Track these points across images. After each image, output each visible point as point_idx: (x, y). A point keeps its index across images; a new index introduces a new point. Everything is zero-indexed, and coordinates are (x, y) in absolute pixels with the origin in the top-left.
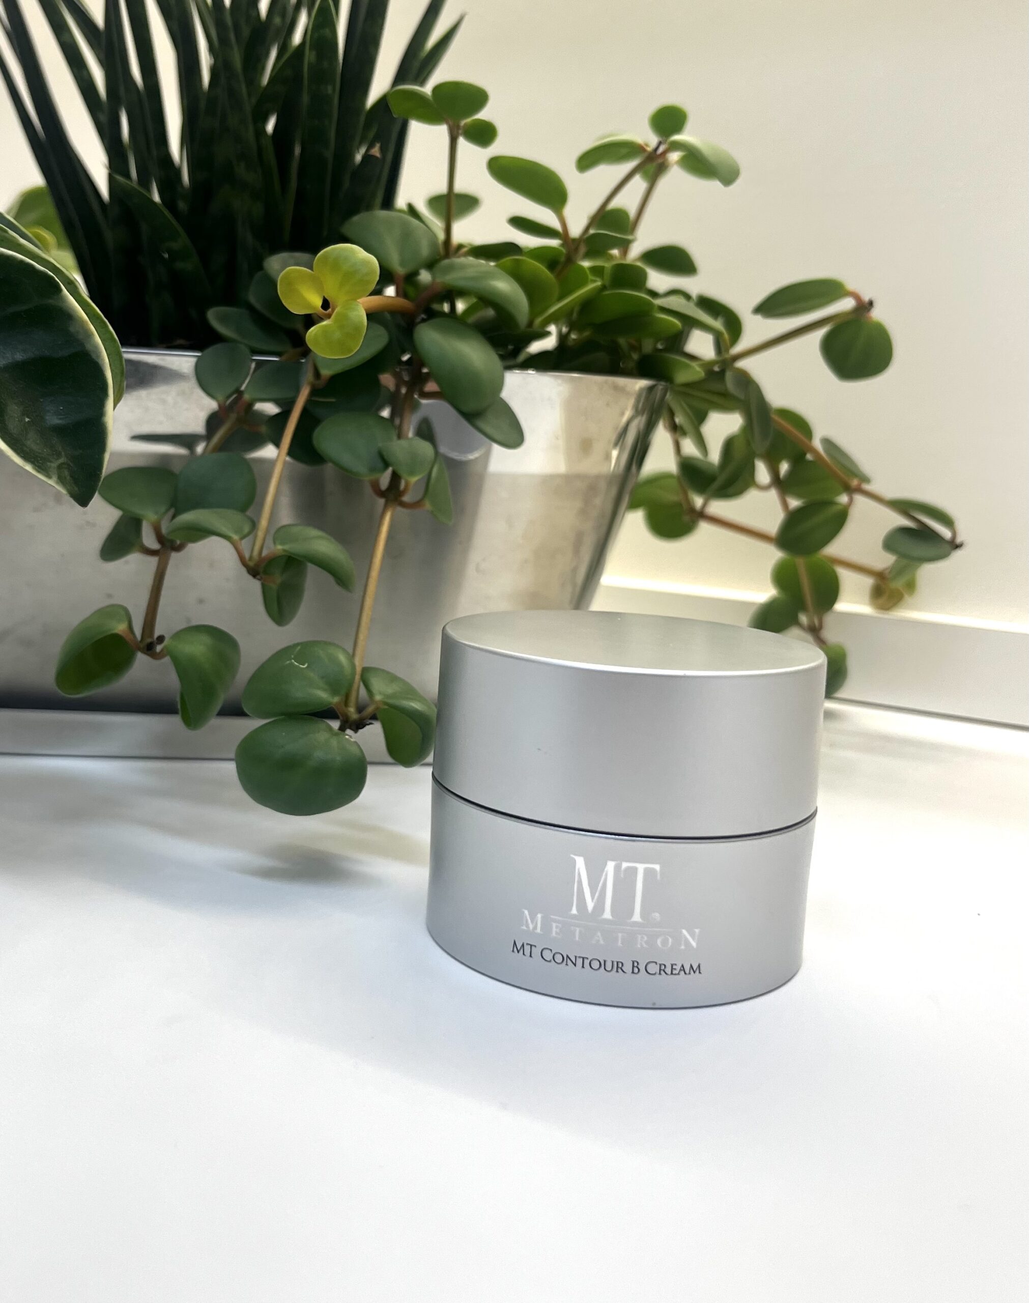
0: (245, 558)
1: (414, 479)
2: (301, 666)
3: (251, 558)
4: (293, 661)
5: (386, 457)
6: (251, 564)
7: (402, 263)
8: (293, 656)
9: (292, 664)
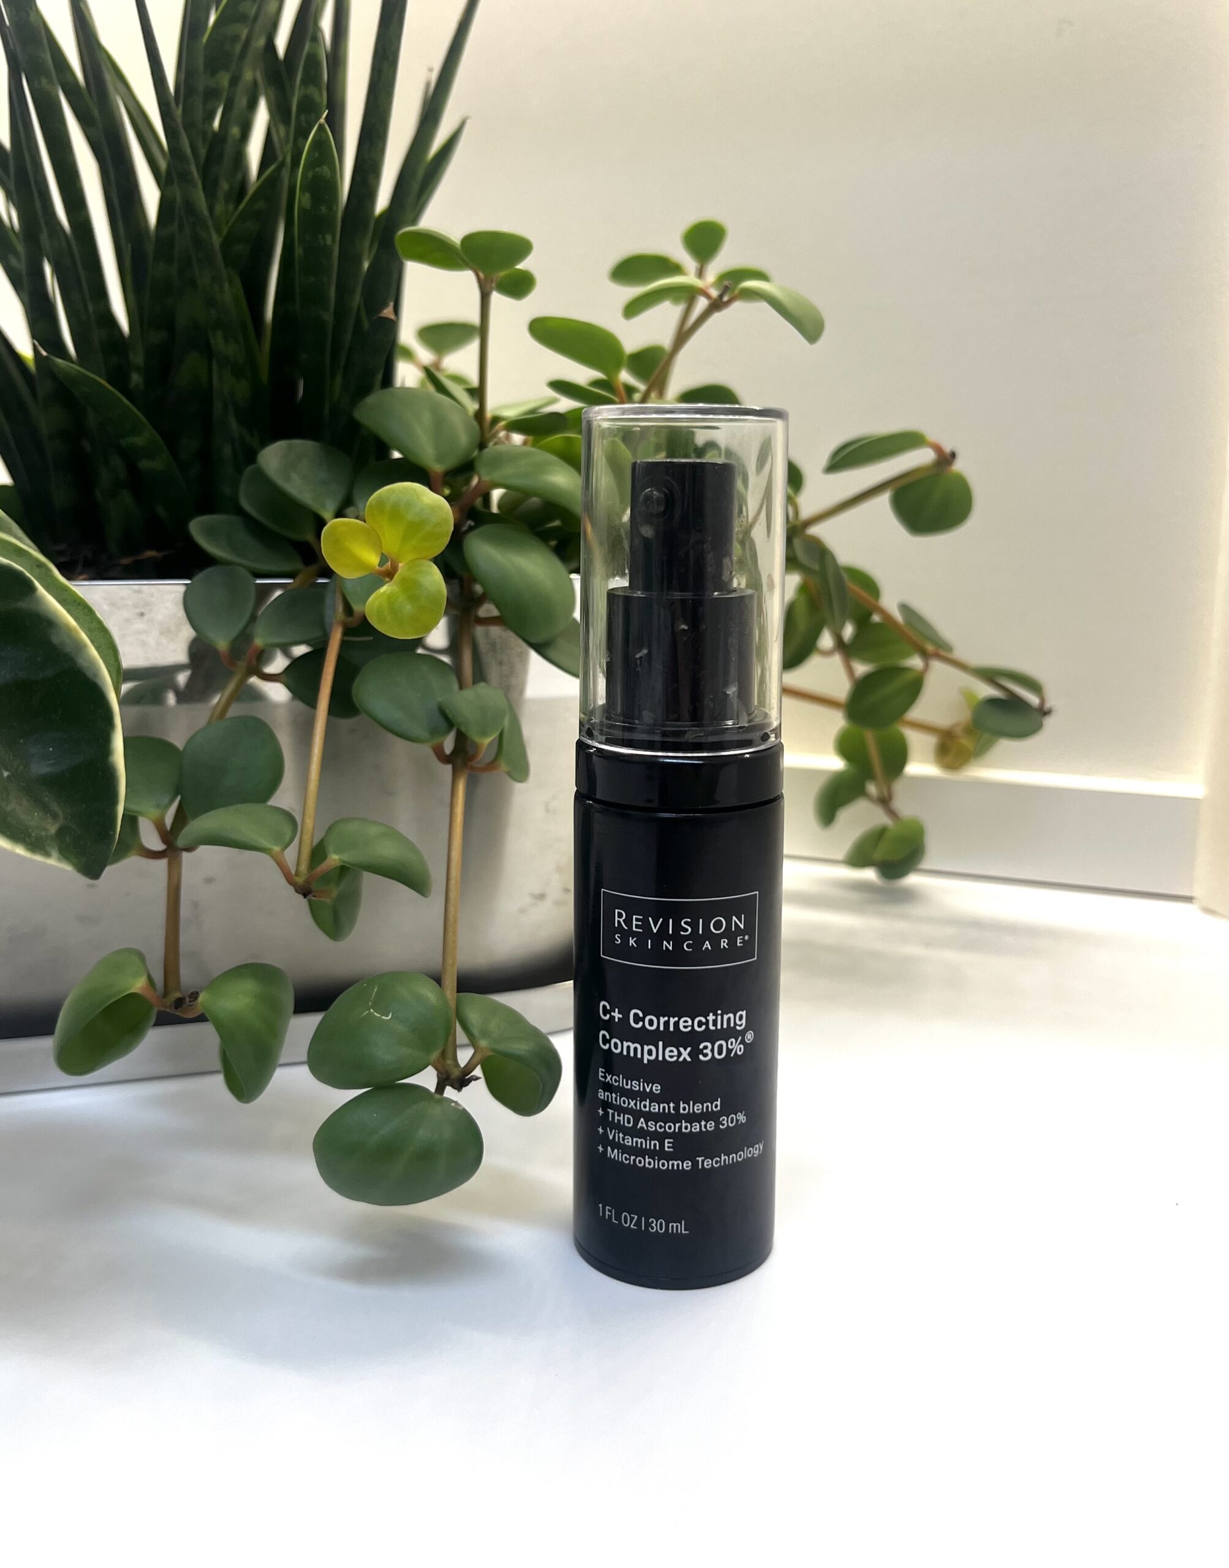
0: (290, 872)
1: (487, 741)
2: (384, 1017)
3: (297, 874)
4: (372, 1011)
5: (450, 716)
6: (300, 880)
7: (440, 458)
8: (370, 1003)
9: (370, 1014)
